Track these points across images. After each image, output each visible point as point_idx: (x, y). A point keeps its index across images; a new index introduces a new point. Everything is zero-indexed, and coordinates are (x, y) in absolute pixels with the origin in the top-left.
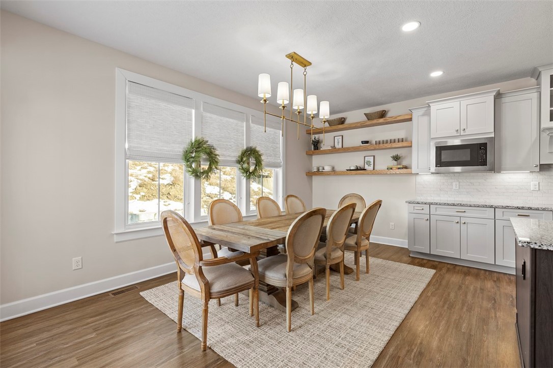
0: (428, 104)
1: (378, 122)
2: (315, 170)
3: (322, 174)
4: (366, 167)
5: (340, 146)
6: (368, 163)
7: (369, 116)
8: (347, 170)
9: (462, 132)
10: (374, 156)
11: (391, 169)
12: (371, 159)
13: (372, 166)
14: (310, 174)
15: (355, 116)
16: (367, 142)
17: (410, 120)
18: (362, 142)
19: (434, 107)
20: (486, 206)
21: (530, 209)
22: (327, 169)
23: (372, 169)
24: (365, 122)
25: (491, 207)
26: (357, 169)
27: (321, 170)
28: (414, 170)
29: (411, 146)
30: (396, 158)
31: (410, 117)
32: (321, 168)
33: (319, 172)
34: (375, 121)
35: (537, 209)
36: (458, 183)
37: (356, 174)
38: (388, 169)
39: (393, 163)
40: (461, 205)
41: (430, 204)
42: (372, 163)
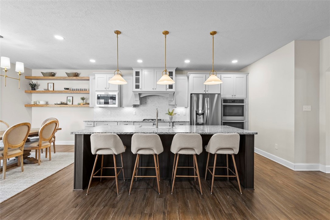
0: (94, 74)
1: (73, 78)
2: (32, 103)
3: (38, 106)
4: (68, 103)
5: (52, 89)
6: (69, 101)
7: (68, 75)
8: (55, 104)
9: (107, 89)
10: (73, 97)
11: (80, 104)
12: (71, 99)
13: (71, 102)
14: (29, 106)
15: (60, 73)
16: (68, 89)
17: (89, 80)
18: (64, 88)
19: (97, 76)
20: (114, 122)
21: (128, 122)
22: (42, 103)
23: (71, 104)
24: (66, 77)
25: (116, 122)
26: (62, 104)
27: (38, 104)
28: (90, 105)
29: (89, 93)
30: (83, 99)
31: (88, 79)
32: (38, 102)
33: (36, 105)
34: (71, 78)
35: (129, 122)
36: (110, 112)
37: (60, 107)
38: (78, 104)
39: (81, 102)
40: (106, 122)
41: (94, 122)
42: (71, 101)
